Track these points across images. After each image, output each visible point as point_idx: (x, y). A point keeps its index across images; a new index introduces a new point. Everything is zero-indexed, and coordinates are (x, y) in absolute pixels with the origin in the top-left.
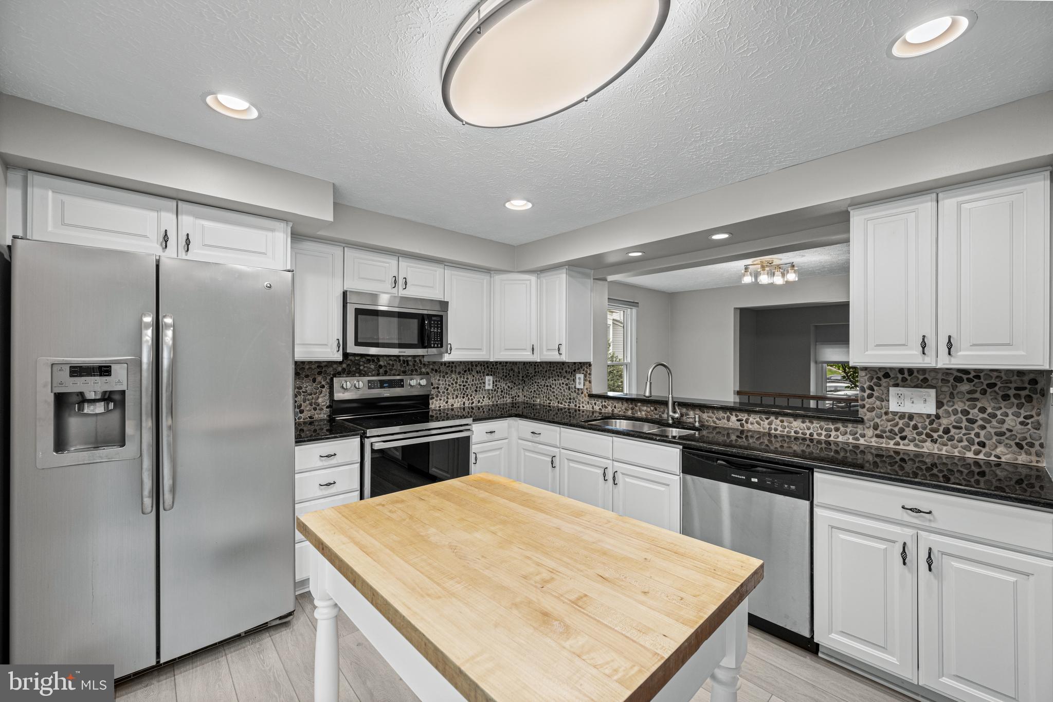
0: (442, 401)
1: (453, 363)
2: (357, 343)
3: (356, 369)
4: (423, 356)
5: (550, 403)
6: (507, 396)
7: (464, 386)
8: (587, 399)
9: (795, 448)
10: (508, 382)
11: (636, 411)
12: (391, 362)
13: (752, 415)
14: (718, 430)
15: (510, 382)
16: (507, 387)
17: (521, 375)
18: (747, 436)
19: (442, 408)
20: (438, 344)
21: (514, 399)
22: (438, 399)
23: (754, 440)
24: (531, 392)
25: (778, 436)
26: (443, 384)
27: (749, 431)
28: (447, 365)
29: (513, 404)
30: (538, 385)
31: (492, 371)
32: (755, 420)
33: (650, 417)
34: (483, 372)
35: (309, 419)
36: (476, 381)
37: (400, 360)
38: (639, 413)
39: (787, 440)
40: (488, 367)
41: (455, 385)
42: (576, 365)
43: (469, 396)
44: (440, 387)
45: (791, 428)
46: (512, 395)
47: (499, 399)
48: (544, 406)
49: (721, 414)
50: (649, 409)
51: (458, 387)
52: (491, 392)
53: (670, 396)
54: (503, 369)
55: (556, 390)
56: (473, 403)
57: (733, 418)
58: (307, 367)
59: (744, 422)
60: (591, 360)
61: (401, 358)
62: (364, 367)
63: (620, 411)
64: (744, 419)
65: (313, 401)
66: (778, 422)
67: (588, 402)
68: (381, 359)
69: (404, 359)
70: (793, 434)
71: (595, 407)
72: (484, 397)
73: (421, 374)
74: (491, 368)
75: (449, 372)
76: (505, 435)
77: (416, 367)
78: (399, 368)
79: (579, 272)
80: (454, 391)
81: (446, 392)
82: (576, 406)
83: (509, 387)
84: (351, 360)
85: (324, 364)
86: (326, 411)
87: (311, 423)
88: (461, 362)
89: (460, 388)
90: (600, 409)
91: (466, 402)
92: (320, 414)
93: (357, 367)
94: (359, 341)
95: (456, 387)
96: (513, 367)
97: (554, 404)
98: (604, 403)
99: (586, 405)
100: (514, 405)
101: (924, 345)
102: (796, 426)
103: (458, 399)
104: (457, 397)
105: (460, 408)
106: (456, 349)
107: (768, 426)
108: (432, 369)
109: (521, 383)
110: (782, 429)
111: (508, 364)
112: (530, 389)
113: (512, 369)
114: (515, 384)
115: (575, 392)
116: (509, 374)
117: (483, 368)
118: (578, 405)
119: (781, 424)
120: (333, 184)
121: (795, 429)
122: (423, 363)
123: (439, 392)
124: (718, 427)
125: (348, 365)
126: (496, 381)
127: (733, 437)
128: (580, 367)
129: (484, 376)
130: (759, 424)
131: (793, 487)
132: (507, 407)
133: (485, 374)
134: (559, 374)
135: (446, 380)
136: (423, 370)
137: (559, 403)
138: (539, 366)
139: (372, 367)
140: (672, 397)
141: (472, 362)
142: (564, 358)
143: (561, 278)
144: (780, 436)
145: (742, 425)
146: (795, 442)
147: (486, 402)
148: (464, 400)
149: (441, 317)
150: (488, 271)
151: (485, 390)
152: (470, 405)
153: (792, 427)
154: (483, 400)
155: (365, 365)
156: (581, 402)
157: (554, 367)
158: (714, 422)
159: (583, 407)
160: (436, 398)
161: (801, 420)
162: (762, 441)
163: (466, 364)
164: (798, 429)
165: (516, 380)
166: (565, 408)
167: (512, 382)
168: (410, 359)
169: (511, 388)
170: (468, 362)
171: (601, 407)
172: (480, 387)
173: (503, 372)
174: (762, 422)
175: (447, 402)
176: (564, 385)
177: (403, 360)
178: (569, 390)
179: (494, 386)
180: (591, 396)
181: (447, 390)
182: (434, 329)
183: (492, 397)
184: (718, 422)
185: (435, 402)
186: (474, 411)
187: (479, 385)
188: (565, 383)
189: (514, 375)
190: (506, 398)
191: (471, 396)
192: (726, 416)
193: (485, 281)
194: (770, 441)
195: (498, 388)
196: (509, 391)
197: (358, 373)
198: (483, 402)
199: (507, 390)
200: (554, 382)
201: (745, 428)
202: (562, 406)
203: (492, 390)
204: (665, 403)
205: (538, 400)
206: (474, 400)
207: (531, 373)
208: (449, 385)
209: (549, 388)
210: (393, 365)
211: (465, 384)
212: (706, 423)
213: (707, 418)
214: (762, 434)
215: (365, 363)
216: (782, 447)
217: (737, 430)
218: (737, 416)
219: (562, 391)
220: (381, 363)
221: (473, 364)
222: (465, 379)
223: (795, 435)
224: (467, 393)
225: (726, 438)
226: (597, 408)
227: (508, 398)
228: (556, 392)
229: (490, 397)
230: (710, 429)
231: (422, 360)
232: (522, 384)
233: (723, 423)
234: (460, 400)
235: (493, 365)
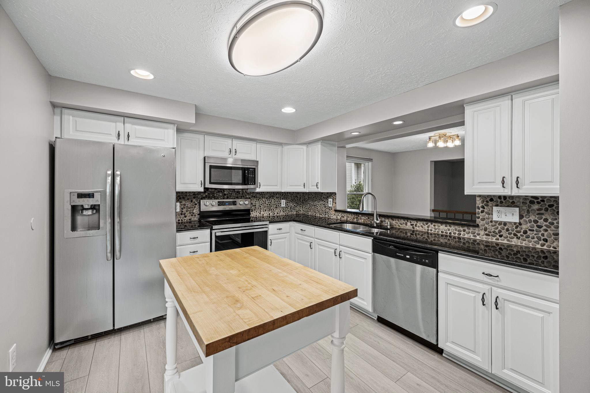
0: (257, 213)
1: (263, 192)
2: (211, 183)
3: (213, 196)
4: (247, 189)
5: (315, 215)
6: (294, 210)
7: (269, 205)
8: (334, 212)
9: (442, 241)
10: (294, 203)
11: (359, 219)
12: (230, 192)
13: (419, 222)
14: (401, 230)
15: (295, 203)
16: (293, 206)
17: (301, 199)
18: (416, 234)
19: (257, 216)
20: (253, 183)
21: (298, 212)
22: (255, 211)
23: (420, 236)
24: (307, 208)
25: (433, 234)
26: (258, 204)
27: (417, 231)
28: (260, 194)
29: (297, 215)
30: (310, 205)
31: (285, 197)
32: (420, 225)
33: (365, 222)
34: (280, 198)
35: (189, 220)
36: (276, 202)
37: (235, 191)
38: (360, 220)
39: (437, 236)
40: (283, 195)
41: (264, 204)
42: (329, 194)
43: (272, 210)
44: (256, 205)
45: (439, 229)
46: (296, 210)
47: (289, 212)
48: (313, 216)
49: (402, 221)
50: (365, 218)
51: (266, 205)
52: (284, 208)
53: (375, 211)
54: (291, 196)
55: (319, 208)
56: (274, 214)
57: (409, 224)
58: (188, 194)
59: (414, 226)
60: (336, 191)
61: (236, 190)
62: (217, 195)
63: (350, 219)
64: (415, 224)
65: (191, 211)
66: (432, 226)
67: (335, 214)
68: (225, 191)
69: (237, 190)
70: (440, 233)
71: (338, 217)
72: (280, 211)
73: (246, 198)
74: (285, 196)
75: (261, 198)
76: (288, 231)
77: (244, 195)
78: (235, 195)
79: (329, 144)
80: (264, 207)
81: (260, 208)
82: (328, 216)
83: (294, 206)
84: (210, 191)
85: (197, 193)
86: (198, 216)
87: (190, 222)
88: (268, 192)
89: (267, 206)
90: (341, 218)
91: (270, 213)
92: (195, 218)
93: (213, 195)
94: (212, 181)
95: (265, 205)
96: (297, 195)
97: (318, 215)
98: (342, 215)
99: (333, 215)
100: (298, 215)
101: (503, 182)
102: (442, 229)
103: (266, 211)
104: (266, 210)
105: (267, 217)
106: (263, 185)
107: (427, 228)
108: (252, 196)
109: (301, 203)
110: (434, 230)
111: (294, 193)
112: (306, 207)
113: (296, 196)
114: (298, 204)
115: (328, 208)
116: (295, 199)
117: (280, 195)
118: (329, 216)
119: (434, 227)
120: (195, 105)
121: (442, 230)
122: (247, 193)
123: (256, 208)
124: (400, 229)
125: (208, 194)
126: (287, 202)
127: (409, 234)
128: (330, 195)
129: (280, 200)
130: (422, 227)
131: (427, 261)
132: (294, 216)
133: (281, 199)
134: (320, 199)
135: (259, 202)
136: (247, 196)
137: (320, 215)
138: (311, 195)
140: (376, 212)
141: (274, 192)
142: (320, 190)
143: (318, 147)
144: (434, 234)
145: (413, 228)
146: (441, 237)
147: (282, 213)
148: (269, 212)
149: (255, 169)
150: (281, 144)
151: (281, 207)
152: (273, 215)
153: (440, 229)
154: (280, 213)
155: (217, 194)
156: (331, 214)
157: (317, 195)
158: (399, 226)
159: (332, 217)
160: (254, 211)
161: (445, 225)
162: (424, 236)
163: (271, 193)
164: (443, 230)
165: (298, 202)
166: (323, 217)
167: (297, 203)
168: (240, 190)
169: (296, 206)
170: (271, 192)
171: (341, 217)
172: (278, 206)
173: (291, 198)
174: (424, 226)
175: (260, 213)
176: (323, 205)
177: (237, 191)
178: (325, 207)
179: (286, 205)
180: (336, 211)
181: (260, 207)
182: (251, 175)
183: (285, 211)
184: (401, 226)
185: (253, 213)
186: (275, 218)
187: (278, 204)
188: (323, 204)
189: (297, 199)
190: (293, 211)
191: (273, 210)
192: (405, 222)
193: (279, 150)
194: (428, 237)
195: (288, 206)
196: (295, 208)
197: (213, 198)
198: (280, 214)
199: (293, 207)
200: (318, 203)
201: (415, 229)
202: (322, 216)
203: (285, 207)
204: (372, 215)
205: (310, 213)
206: (275, 213)
207: (306, 199)
208: (261, 204)
209: (315, 206)
210: (231, 194)
211: (270, 204)
212: (395, 226)
213: (395, 224)
214: (424, 233)
215: (217, 193)
216: (434, 240)
217: (411, 230)
218: (411, 222)
219: (322, 208)
220: (225, 193)
221: (275, 193)
222: (270, 201)
223: (442, 233)
224: (271, 209)
225: (405, 235)
226: (339, 217)
227: (294, 212)
228: (319, 209)
229: (284, 211)
230: (396, 230)
231: (247, 191)
232: (302, 204)
233: (403, 226)
234: (267, 212)
235: (286, 194)
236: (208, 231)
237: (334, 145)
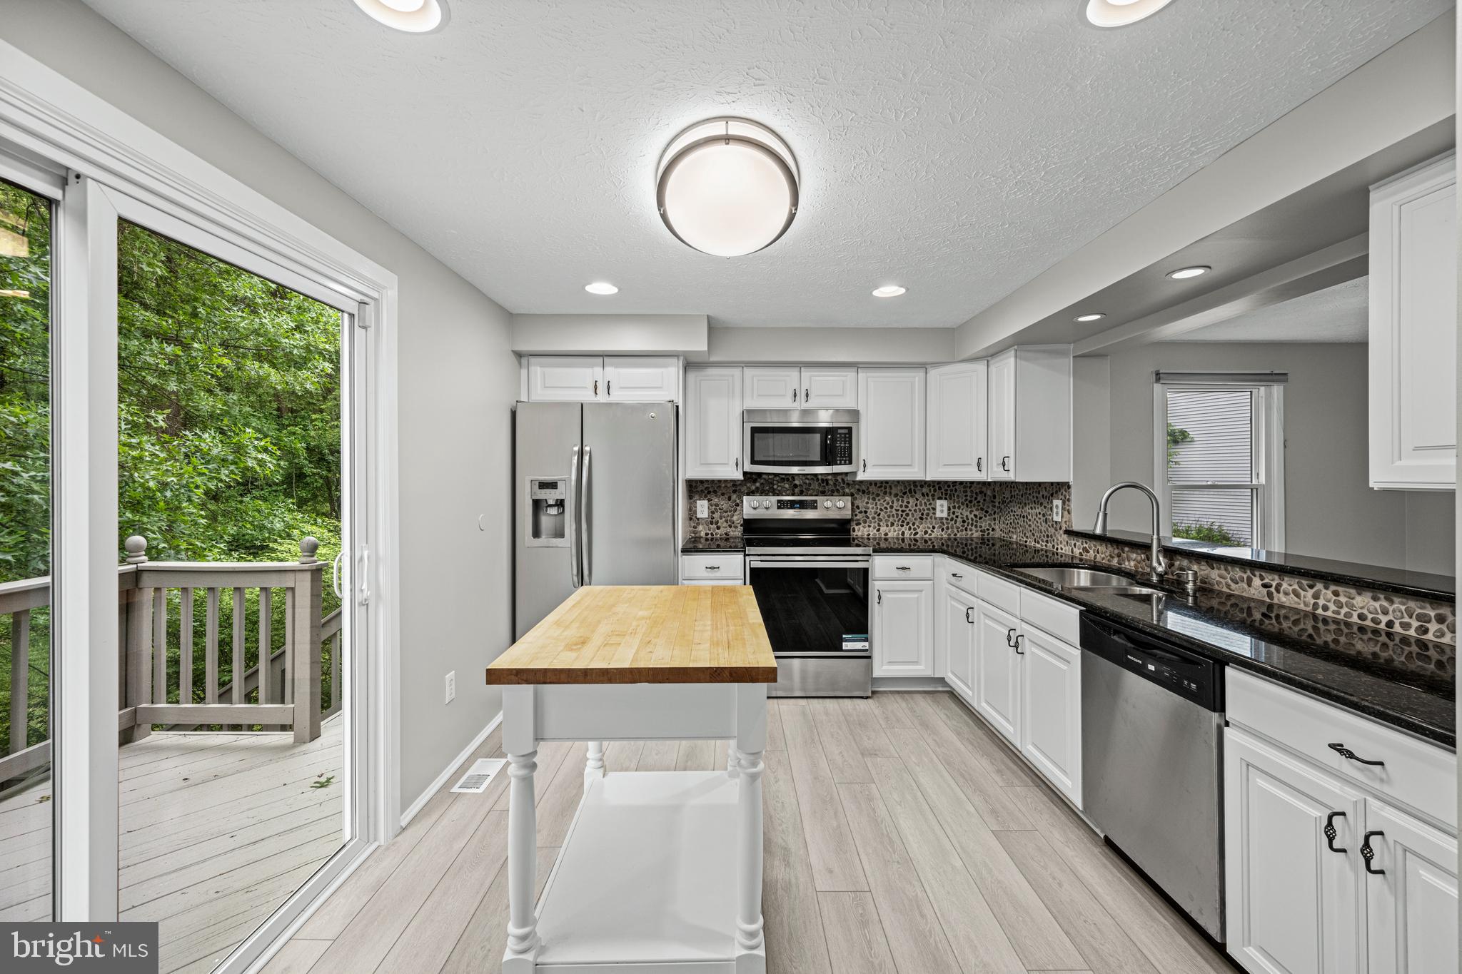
0: (871, 529)
1: (887, 482)
2: (753, 462)
3: (770, 488)
4: (846, 474)
5: (1026, 542)
6: (973, 528)
7: (903, 511)
8: (1065, 536)
9: (1359, 646)
10: (974, 509)
11: (1124, 560)
12: (807, 482)
13: (1286, 579)
14: (1233, 600)
15: (977, 510)
16: (972, 516)
17: (997, 500)
18: (1278, 617)
19: (871, 536)
20: (845, 461)
21: (986, 534)
22: (867, 525)
23: (1290, 625)
24: (1007, 524)
25: (1330, 620)
26: (873, 508)
27: (1281, 606)
28: (878, 485)
29: (983, 539)
30: (1014, 515)
31: (946, 494)
32: (1291, 588)
33: (1140, 569)
34: (933, 495)
35: (724, 536)
36: (921, 505)
37: (818, 479)
38: (1127, 563)
39: (1346, 631)
40: (940, 488)
41: (889, 510)
42: (1054, 486)
43: (911, 525)
44: (869, 511)
45: (1351, 607)
46: (981, 527)
47: (958, 531)
48: (1020, 545)
49: (1238, 573)
50: (1139, 558)
51: (894, 512)
52: (945, 521)
53: (1155, 536)
54: (966, 492)
55: (1033, 523)
56: (916, 534)
57: (1257, 582)
58: (723, 485)
59: (1273, 589)
60: (1069, 478)
61: (820, 477)
62: (778, 486)
63: (1103, 559)
64: (1274, 584)
65: (729, 518)
66: (1329, 593)
67: (1067, 543)
68: (796, 478)
69: (823, 477)
70: (1355, 619)
71: (1074, 550)
72: (934, 528)
73: (844, 495)
74: (946, 490)
75: (882, 494)
76: (929, 575)
77: (838, 487)
79: (1044, 351)
80: (889, 517)
81: (877, 517)
82: (1053, 546)
83: (976, 516)
84: (765, 479)
85: (739, 482)
86: (740, 529)
87: (727, 540)
88: (898, 482)
89: (897, 515)
90: (1081, 554)
91: (906, 532)
92: (735, 531)
93: (771, 486)
94: (756, 459)
95: (891, 512)
96: (984, 489)
97: (1031, 543)
98: (1085, 545)
99: (1065, 546)
100: (986, 541)
102: (1361, 605)
103: (894, 527)
104: (892, 524)
105: (898, 539)
106: (875, 466)
107: (1313, 601)
108: (859, 490)
109: (997, 511)
110: (1336, 609)
111: (975, 484)
112: (1006, 520)
113: (981, 492)
114: (987, 512)
115: (1052, 525)
116: (976, 499)
117: (932, 489)
118: (1056, 546)
119: (1334, 598)
120: (708, 316)
121: (1360, 611)
122: (846, 482)
123: (868, 517)
124: (1233, 595)
125: (762, 484)
126: (954, 507)
127: (1257, 616)
128: (1058, 489)
129: (933, 499)
130: (1298, 596)
131: (1193, 686)
132: (974, 543)
133: (936, 497)
134: (1035, 499)
135: (876, 503)
136: (847, 490)
137: (1035, 542)
138: (1016, 489)
139: (787, 486)
140: (1159, 539)
141: (915, 482)
142: (1011, 477)
143: (1008, 364)
144: (1333, 621)
145: (1270, 595)
146: (1360, 635)
147: (937, 533)
148: (903, 529)
149: (850, 429)
150: (923, 366)
151: (935, 518)
152: (912, 536)
153: (1353, 606)
154: (933, 532)
155: (779, 484)
156: (1059, 542)
157: (1030, 489)
158: (1228, 586)
159: (1062, 549)
160: (863, 524)
161: (1371, 594)
162: (1302, 626)
163: (907, 484)
164: (1365, 611)
165: (988, 507)
166: (1042, 550)
167: (982, 509)
168: (830, 477)
169: (981, 518)
170: (909, 482)
171: (1081, 551)
172: (928, 514)
173: (966, 496)
174: (1302, 593)
175: (878, 530)
176: (1041, 516)
177: (822, 479)
178: (1046, 523)
179: (951, 514)
180: (1069, 533)
181: (879, 515)
182: (841, 443)
183: (948, 528)
184: (1233, 586)
185: (862, 528)
186: (918, 544)
187: (926, 511)
188: (1042, 513)
189: (984, 500)
190: (971, 530)
191: (914, 524)
192: (1245, 576)
193: (917, 379)
194: (1315, 628)
195: (957, 517)
196: (977, 522)
197: (772, 492)
198: (933, 534)
199: (972, 520)
200: (1030, 511)
202: (1039, 546)
203: (947, 519)
204: (1146, 548)
205: (1015, 537)
206: (918, 530)
207: (1007, 498)
208: (881, 510)
209: (1025, 519)
210: (810, 485)
211: (904, 509)
212: (1216, 587)
213: (1218, 579)
214: (1302, 614)
215: (779, 482)
216: (1336, 641)
217: (1264, 602)
218: (1262, 578)
219: (1039, 525)
220: (797, 482)
221: (917, 484)
222: (905, 504)
223: (1359, 622)
224: (908, 520)
225: (1245, 615)
226: (1077, 551)
227: (974, 532)
228: (1033, 526)
229: (945, 527)
230: (1221, 598)
231: (846, 479)
232: (998, 514)
233: (1240, 589)
234: (897, 529)
235: (949, 486)
236: (740, 557)
237: (1063, 354)
